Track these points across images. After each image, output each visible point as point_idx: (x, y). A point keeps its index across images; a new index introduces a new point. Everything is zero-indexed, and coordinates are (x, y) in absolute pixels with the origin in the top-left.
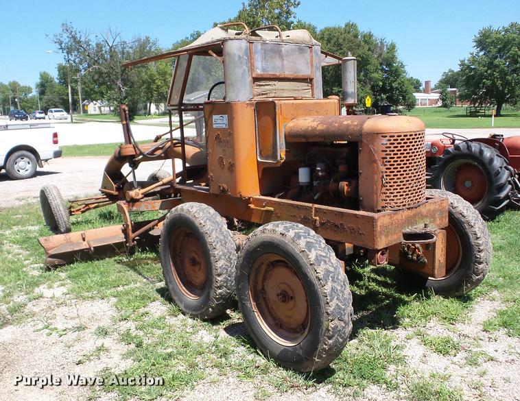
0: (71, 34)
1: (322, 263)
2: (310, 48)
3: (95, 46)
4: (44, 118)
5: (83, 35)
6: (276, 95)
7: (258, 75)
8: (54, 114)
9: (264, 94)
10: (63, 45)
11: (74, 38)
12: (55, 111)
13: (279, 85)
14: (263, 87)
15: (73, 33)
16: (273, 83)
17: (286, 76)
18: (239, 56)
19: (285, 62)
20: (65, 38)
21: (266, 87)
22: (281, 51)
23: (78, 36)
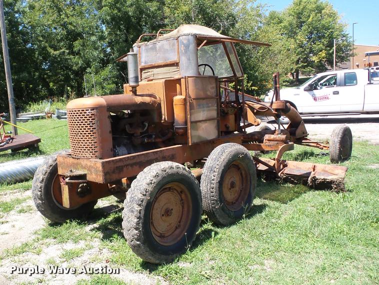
6: (154, 78)
13: (155, 70)
14: (146, 74)
16: (152, 70)
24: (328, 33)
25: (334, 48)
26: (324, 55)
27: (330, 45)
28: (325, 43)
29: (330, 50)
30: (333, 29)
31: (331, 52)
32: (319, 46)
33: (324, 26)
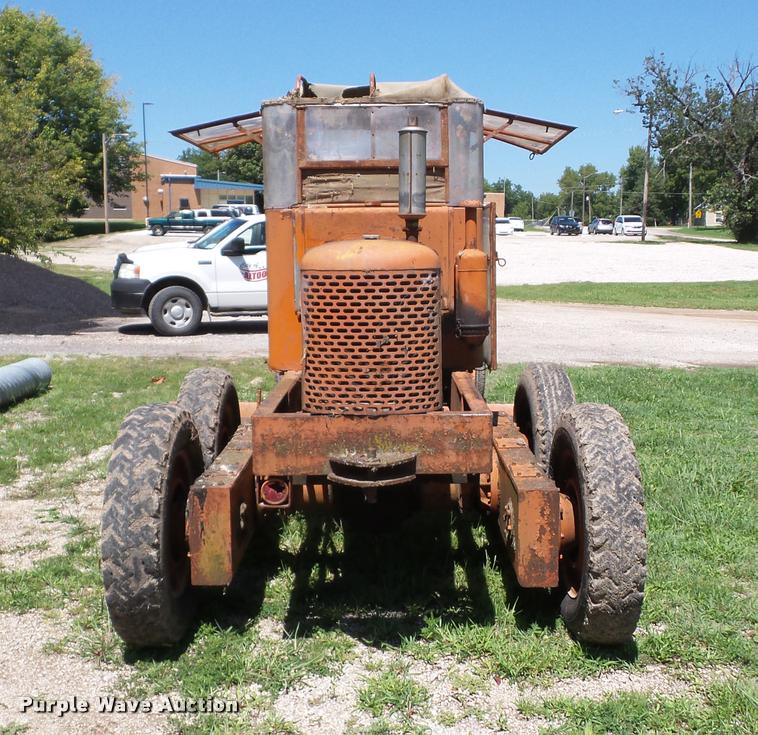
0: (659, 75)
1: (118, 468)
2: (440, 108)
3: (702, 94)
4: (610, 232)
5: (682, 77)
6: (353, 198)
7: (312, 163)
8: (625, 224)
9: (329, 196)
10: (644, 98)
11: (663, 82)
12: (627, 220)
13: (359, 179)
14: (324, 185)
15: (663, 74)
16: (348, 176)
17: (377, 164)
18: (276, 132)
19: (377, 138)
20: (649, 86)
21: (331, 184)
22: (369, 119)
23: (672, 78)
24: (87, 116)
25: (104, 154)
26: (79, 168)
27: (93, 147)
28: (81, 139)
29: (93, 158)
30: (97, 108)
31: (96, 162)
32: (68, 145)
33: (75, 98)
